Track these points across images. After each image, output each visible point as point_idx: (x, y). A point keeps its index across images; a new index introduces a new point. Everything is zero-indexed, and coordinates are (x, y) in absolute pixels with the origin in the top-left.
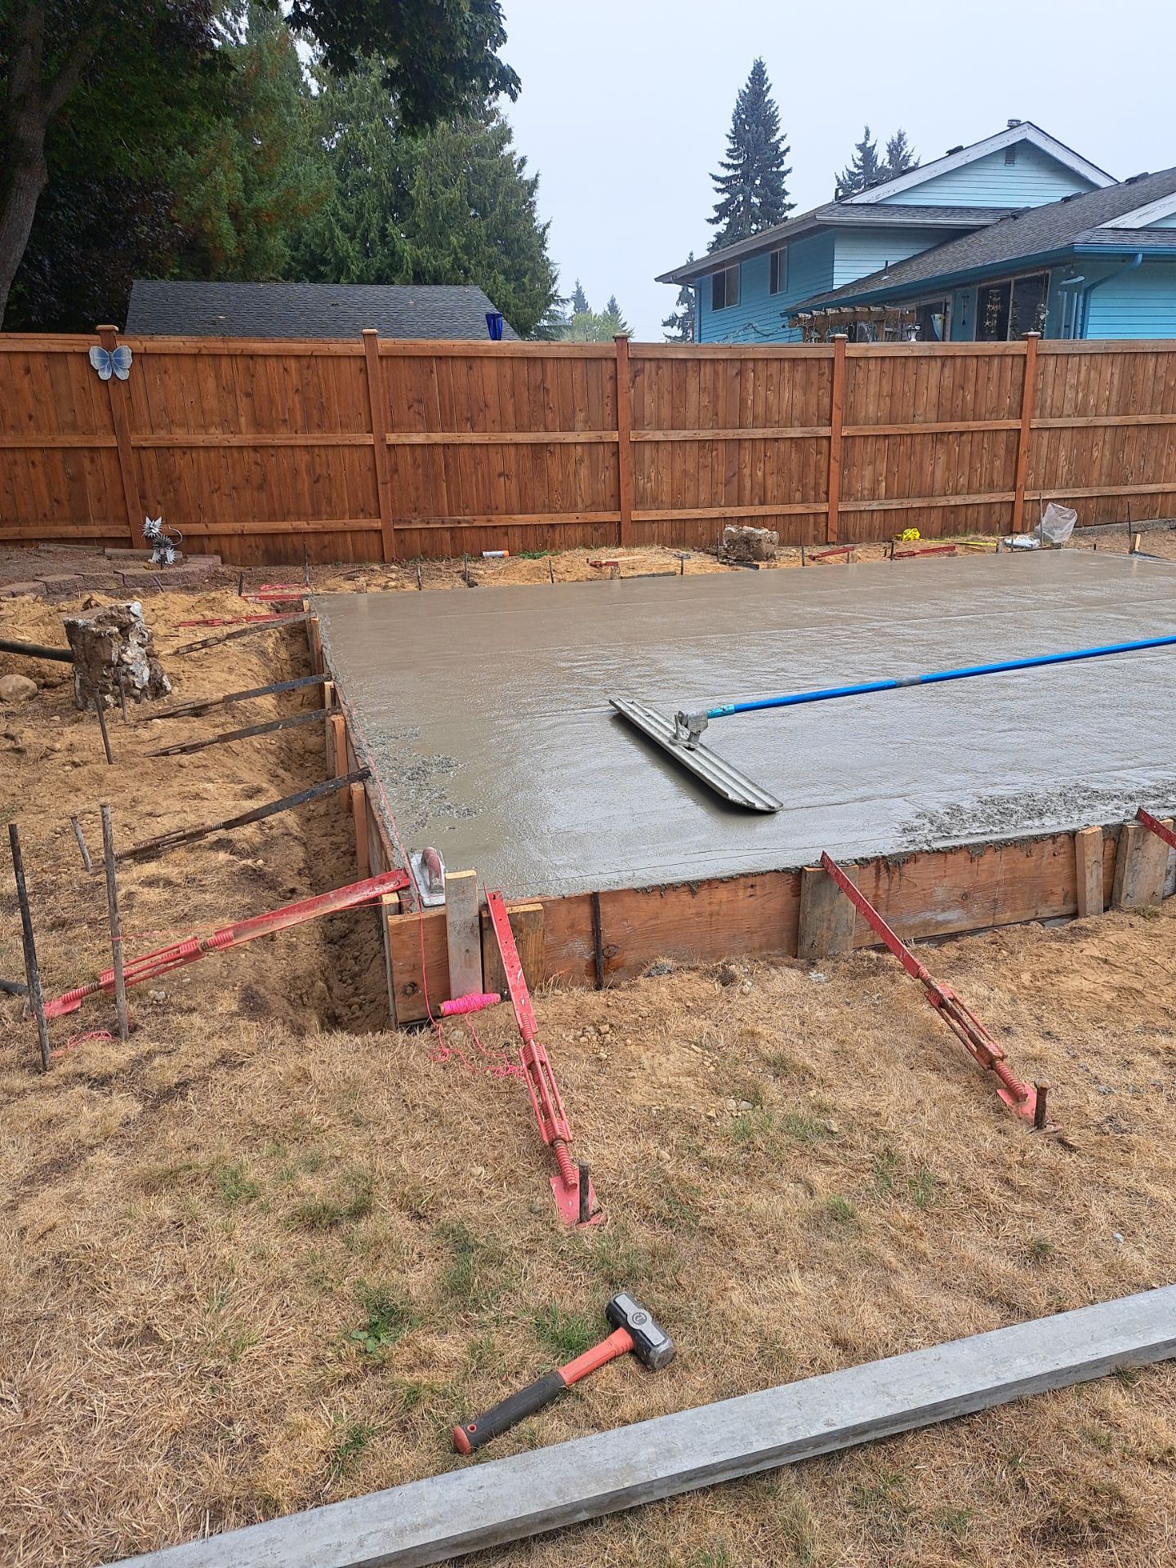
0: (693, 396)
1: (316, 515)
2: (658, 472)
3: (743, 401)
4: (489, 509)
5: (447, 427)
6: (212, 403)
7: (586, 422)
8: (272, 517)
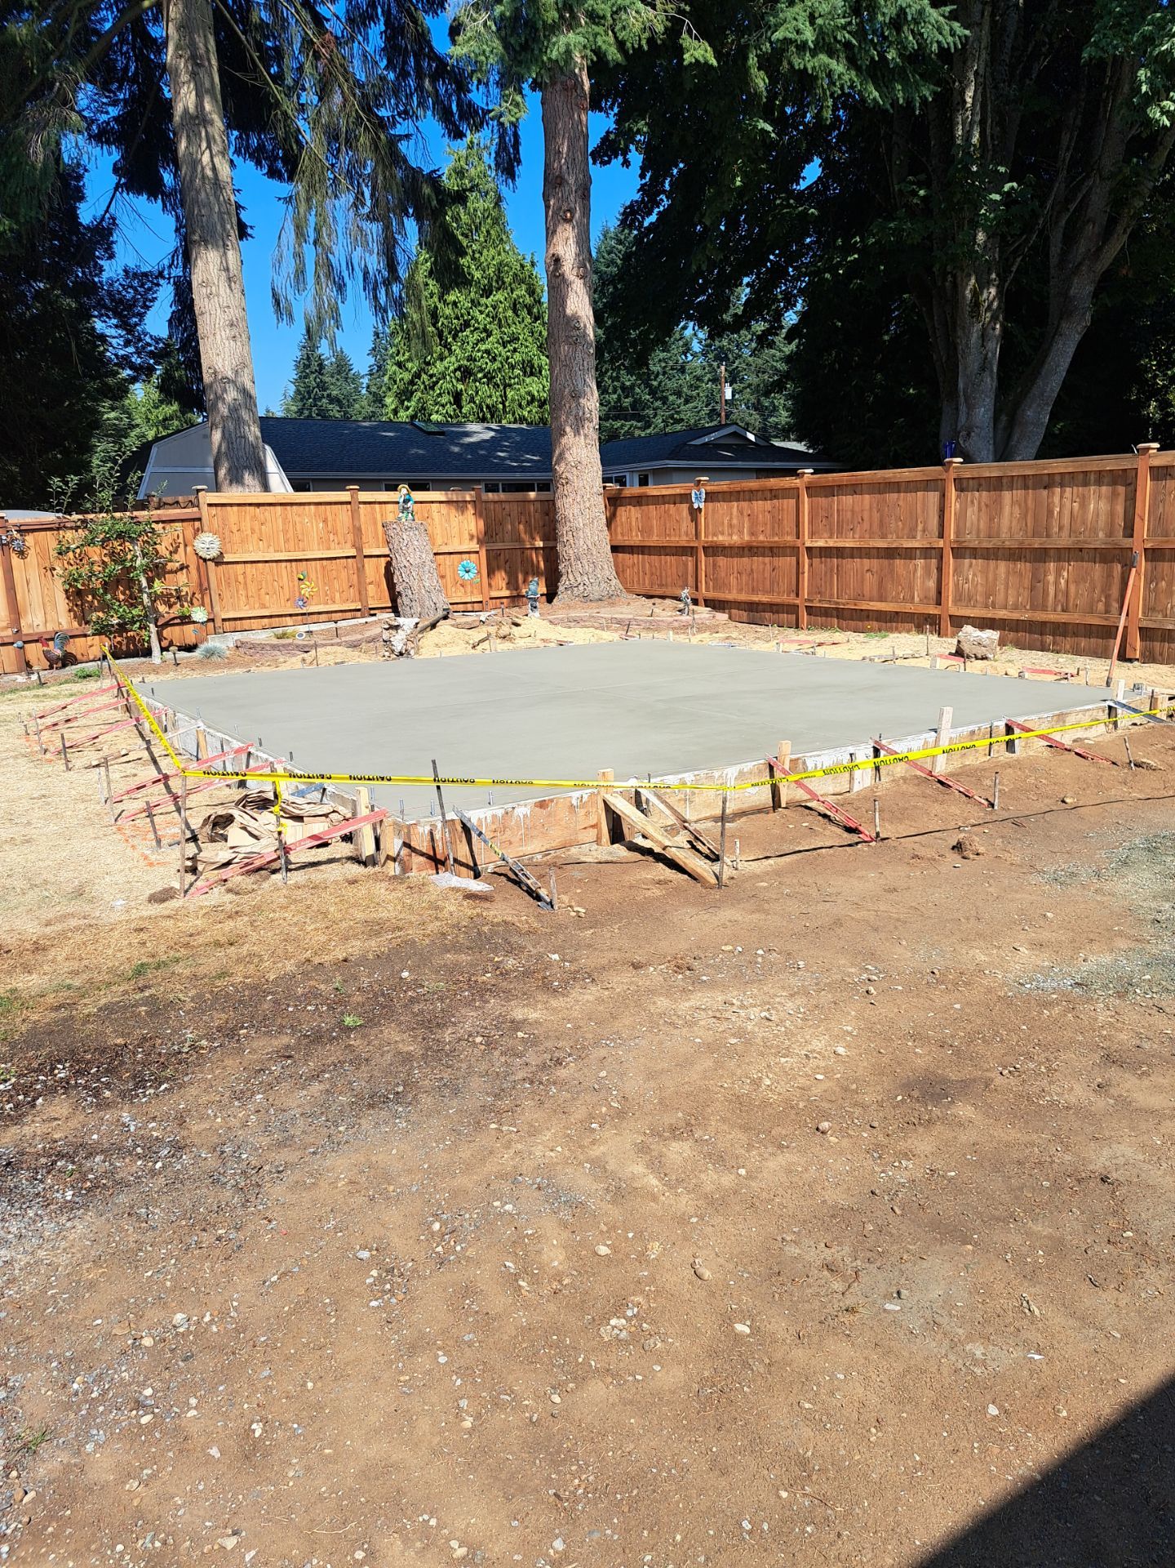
0: (1007, 510)
1: (771, 591)
2: (974, 575)
3: (1050, 512)
4: (861, 597)
5: (840, 534)
6: (735, 521)
7: (924, 531)
8: (754, 591)
